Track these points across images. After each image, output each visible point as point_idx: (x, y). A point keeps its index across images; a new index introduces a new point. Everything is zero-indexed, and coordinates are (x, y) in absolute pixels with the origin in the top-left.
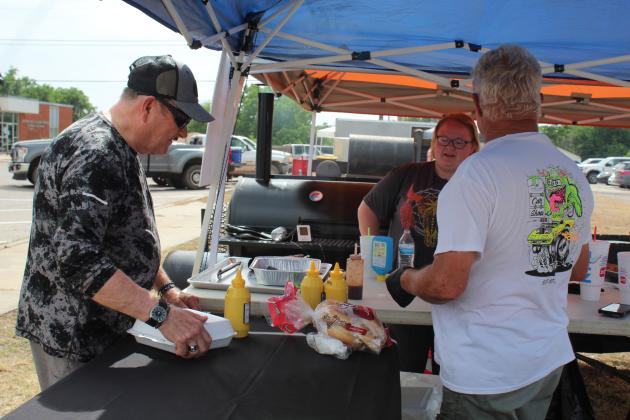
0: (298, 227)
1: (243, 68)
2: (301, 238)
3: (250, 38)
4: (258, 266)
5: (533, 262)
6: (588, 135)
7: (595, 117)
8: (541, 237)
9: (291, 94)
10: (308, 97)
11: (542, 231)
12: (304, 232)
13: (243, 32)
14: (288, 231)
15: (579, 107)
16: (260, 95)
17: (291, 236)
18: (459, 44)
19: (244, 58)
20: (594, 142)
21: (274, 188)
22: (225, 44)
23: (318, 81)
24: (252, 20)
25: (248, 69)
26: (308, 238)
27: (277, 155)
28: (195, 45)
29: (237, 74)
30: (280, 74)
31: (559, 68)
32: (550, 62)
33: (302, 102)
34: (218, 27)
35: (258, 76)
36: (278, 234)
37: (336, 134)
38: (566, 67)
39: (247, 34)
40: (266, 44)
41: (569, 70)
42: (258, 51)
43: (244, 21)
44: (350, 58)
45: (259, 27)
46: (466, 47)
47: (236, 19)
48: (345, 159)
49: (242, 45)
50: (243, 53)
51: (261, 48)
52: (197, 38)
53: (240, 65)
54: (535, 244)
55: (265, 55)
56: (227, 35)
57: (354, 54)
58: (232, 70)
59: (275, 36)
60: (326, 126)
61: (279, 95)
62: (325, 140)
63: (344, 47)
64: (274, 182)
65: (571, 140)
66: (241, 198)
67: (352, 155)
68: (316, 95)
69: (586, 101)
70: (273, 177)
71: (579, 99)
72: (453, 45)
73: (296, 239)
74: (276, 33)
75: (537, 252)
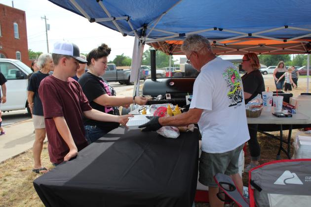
0: (166, 94)
1: (143, 42)
2: (167, 98)
3: (144, 32)
4: (152, 107)
5: (230, 102)
6: (269, 58)
7: (267, 51)
8: (231, 93)
9: (161, 49)
10: (168, 50)
11: (231, 91)
12: (168, 96)
13: (142, 29)
14: (163, 96)
15: (261, 48)
16: (151, 51)
17: (164, 97)
18: (215, 29)
19: (143, 38)
20: (271, 60)
21: (158, 82)
22: (136, 34)
23: (171, 45)
24: (145, 26)
25: (145, 42)
26: (170, 98)
27: (158, 71)
28: (125, 35)
29: (141, 44)
30: (157, 43)
31: (250, 35)
32: (246, 32)
33: (165, 52)
34: (133, 29)
35: (149, 44)
36: (159, 97)
37: (181, 63)
38: (252, 34)
39: (143, 30)
40: (150, 33)
41: (253, 35)
42: (147, 36)
43: (142, 26)
44: (178, 36)
45: (147, 27)
46: (218, 29)
47: (139, 25)
48: (184, 71)
49: (142, 34)
50: (142, 37)
51: (148, 35)
52: (125, 33)
53: (142, 41)
54: (229, 96)
55: (150, 37)
56: (136, 31)
57: (180, 34)
58: (139, 43)
59: (153, 30)
60: (177, 60)
61: (157, 50)
62: (177, 65)
63: (176, 32)
64: (158, 80)
65: (263, 60)
66: (147, 86)
67: (186, 70)
68: (170, 49)
69: (264, 46)
70: (157, 78)
71: (261, 45)
72: (213, 29)
73: (166, 99)
74: (153, 29)
75: (231, 98)
